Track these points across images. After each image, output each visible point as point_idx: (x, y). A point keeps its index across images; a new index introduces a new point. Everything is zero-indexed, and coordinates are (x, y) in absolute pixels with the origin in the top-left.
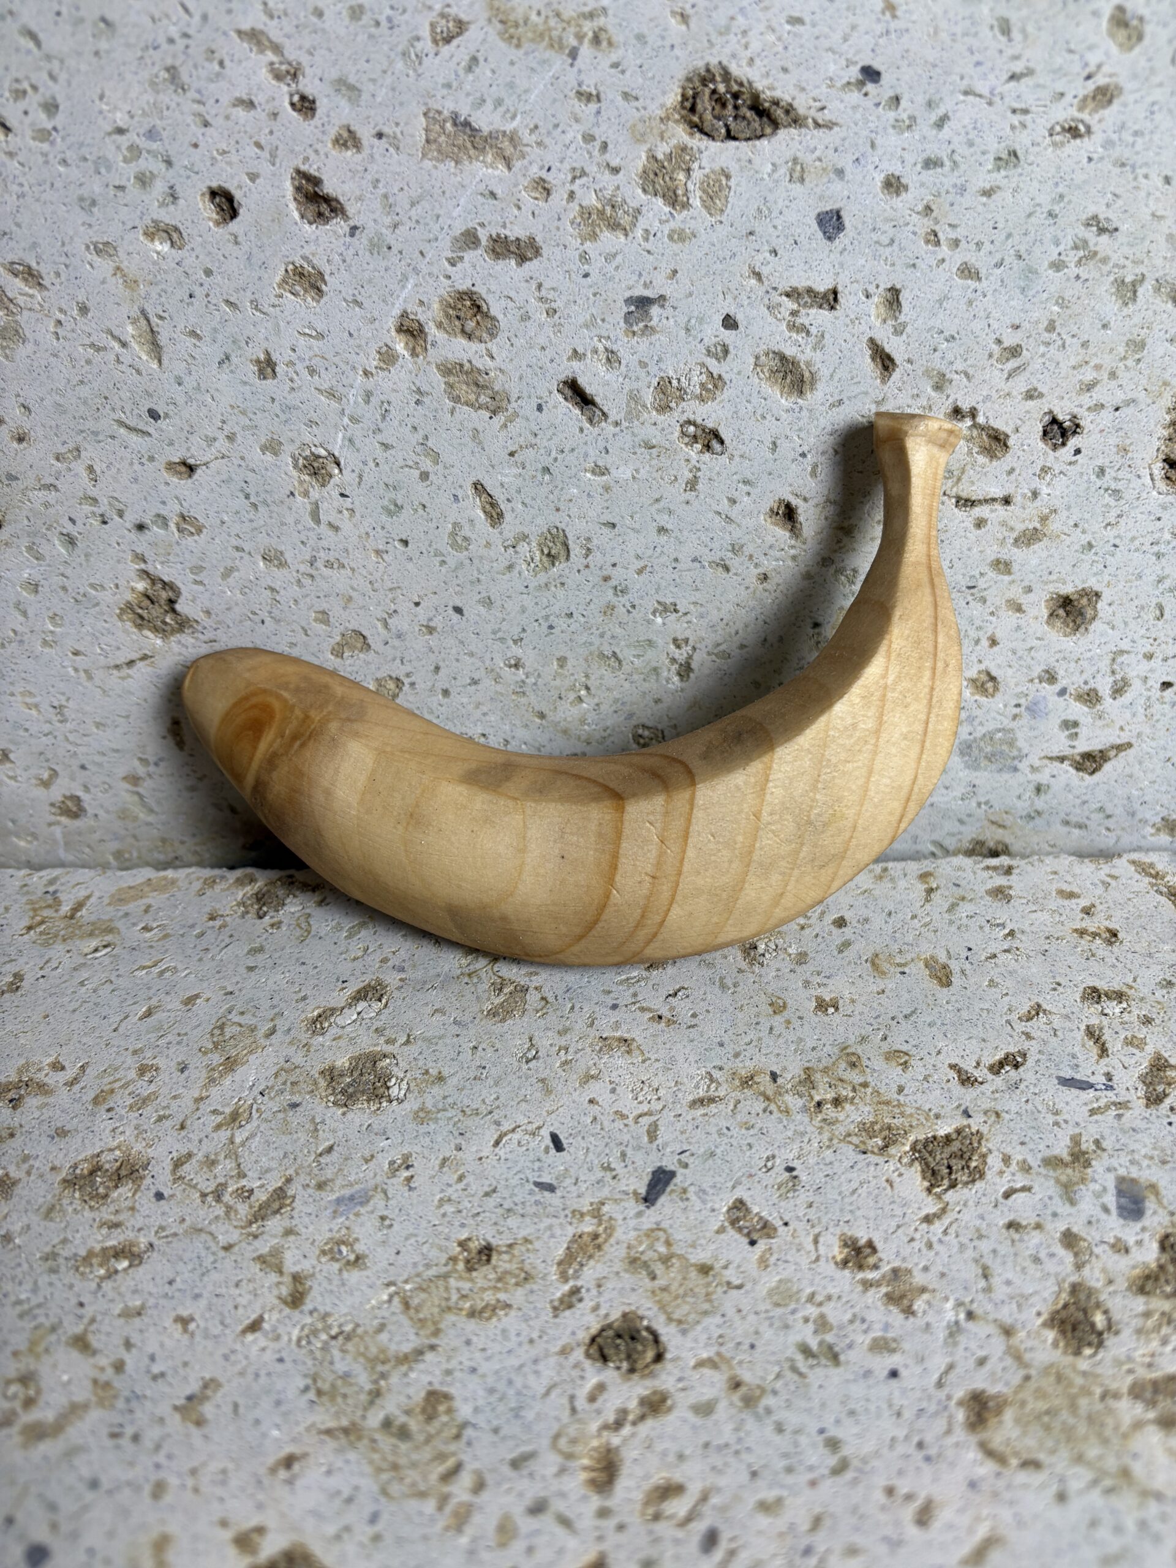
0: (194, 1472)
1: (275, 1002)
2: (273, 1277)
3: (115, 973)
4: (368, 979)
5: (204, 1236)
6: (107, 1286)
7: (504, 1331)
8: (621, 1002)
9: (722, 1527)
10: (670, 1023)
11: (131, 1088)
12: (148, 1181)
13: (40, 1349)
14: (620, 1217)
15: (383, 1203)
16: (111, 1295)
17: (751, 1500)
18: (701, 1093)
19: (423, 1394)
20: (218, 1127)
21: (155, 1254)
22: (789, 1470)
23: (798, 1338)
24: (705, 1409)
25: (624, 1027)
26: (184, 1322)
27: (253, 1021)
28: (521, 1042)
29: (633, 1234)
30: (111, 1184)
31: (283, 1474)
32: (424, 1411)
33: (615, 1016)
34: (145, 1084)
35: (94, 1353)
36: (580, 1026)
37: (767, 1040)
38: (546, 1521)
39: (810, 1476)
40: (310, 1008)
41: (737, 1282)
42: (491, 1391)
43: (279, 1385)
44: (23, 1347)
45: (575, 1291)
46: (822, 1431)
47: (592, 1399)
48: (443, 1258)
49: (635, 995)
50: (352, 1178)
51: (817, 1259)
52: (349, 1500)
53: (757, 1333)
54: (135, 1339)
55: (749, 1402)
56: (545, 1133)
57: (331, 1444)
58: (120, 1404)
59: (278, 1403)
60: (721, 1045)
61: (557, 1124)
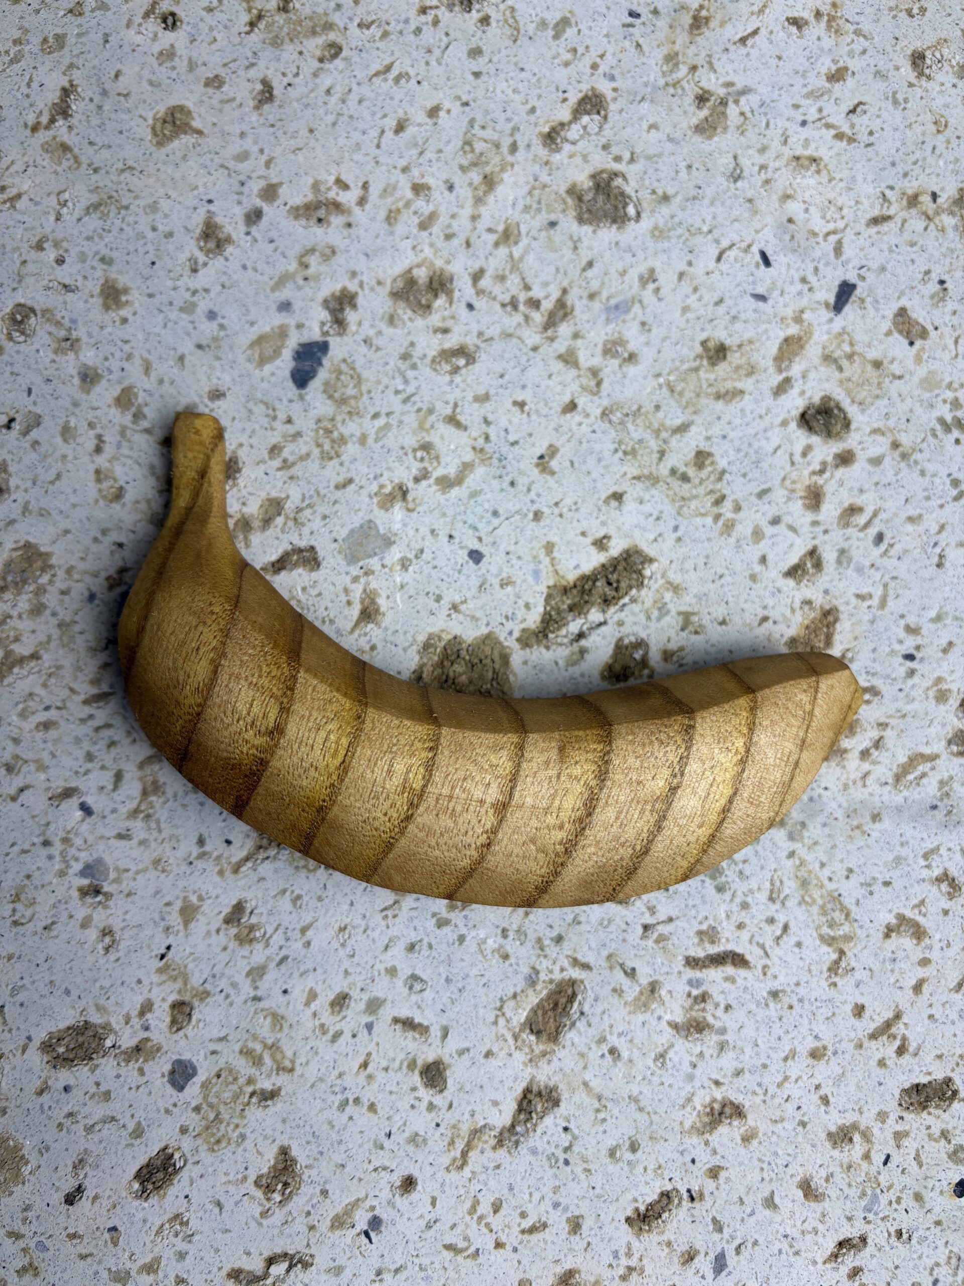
0: (556, 504)
1: (509, 114)
2: (573, 372)
3: (354, 81)
4: (585, 87)
5: (515, 341)
6: (458, 379)
7: (742, 410)
8: (810, 118)
9: (885, 531)
10: (851, 140)
11: (413, 208)
12: (456, 294)
13: (428, 426)
14: (815, 323)
15: (640, 312)
16: (462, 385)
17: (903, 516)
18: (876, 212)
19: (693, 454)
20: (497, 244)
21: (483, 356)
22: (928, 498)
23: (938, 414)
24: (876, 461)
25: (813, 146)
26: (521, 405)
27: (496, 136)
28: (726, 161)
29: (825, 337)
30: (430, 296)
31: (614, 504)
32: (695, 464)
33: (805, 133)
34: (424, 204)
35: (466, 428)
36: (776, 144)
37: (931, 160)
38: (781, 528)
39: (939, 502)
40: (541, 121)
41: (898, 373)
42: (739, 450)
43: (597, 447)
44: (415, 425)
45: (787, 380)
46: (949, 475)
47: (804, 454)
48: (692, 355)
49: (820, 110)
50: (613, 290)
51: (956, 356)
52: (658, 519)
53: (911, 411)
54: (490, 417)
55: (904, 456)
56: (755, 250)
57: (639, 485)
58: (495, 461)
59: (599, 460)
60: (893, 164)
61: (763, 243)
